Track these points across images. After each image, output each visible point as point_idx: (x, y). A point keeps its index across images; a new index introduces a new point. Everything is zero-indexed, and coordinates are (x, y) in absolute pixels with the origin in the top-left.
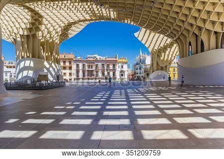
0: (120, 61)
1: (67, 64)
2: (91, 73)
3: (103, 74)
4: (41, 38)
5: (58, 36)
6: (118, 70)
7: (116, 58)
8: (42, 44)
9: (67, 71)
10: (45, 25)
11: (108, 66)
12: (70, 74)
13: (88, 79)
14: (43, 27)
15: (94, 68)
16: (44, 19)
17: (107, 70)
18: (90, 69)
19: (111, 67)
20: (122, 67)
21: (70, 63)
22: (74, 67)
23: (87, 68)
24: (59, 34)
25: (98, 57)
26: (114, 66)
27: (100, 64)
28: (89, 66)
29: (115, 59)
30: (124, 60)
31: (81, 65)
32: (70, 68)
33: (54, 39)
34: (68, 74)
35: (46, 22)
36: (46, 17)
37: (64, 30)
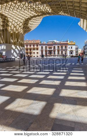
0: (70, 43)
1: (36, 47)
2: (50, 52)
3: (58, 53)
4: (10, 31)
5: (21, 28)
6: (69, 50)
7: (67, 42)
8: (12, 35)
9: (36, 51)
10: (11, 22)
11: (62, 47)
12: (37, 53)
13: (49, 56)
14: (10, 24)
15: (53, 49)
16: (9, 19)
17: (61, 50)
18: (50, 50)
19: (64, 48)
20: (72, 48)
21: (37, 46)
22: (40, 47)
23: (48, 49)
24: (22, 27)
25: (55, 41)
26: (66, 47)
27: (56, 47)
28: (49, 47)
29: (66, 42)
30: (73, 43)
31: (44, 47)
32: (37, 49)
33: (19, 31)
34: (36, 53)
35: (11, 20)
36: (9, 16)
37: (25, 24)
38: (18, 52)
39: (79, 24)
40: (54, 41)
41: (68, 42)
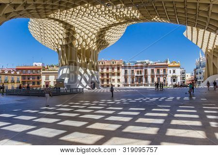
0: (172, 65)
1: (116, 70)
2: (140, 79)
3: (153, 80)
4: (77, 46)
5: (94, 43)
6: (170, 75)
7: (167, 62)
8: (79, 53)
9: (115, 78)
10: (79, 34)
11: (158, 71)
12: (119, 80)
13: (137, 85)
14: (78, 37)
15: (143, 74)
16: (76, 29)
17: (157, 75)
18: (139, 75)
19: (161, 72)
20: (174, 72)
21: (118, 69)
22: (122, 71)
23: (136, 74)
24: (95, 41)
25: (147, 61)
26: (164, 71)
27: (149, 70)
28: (138, 71)
29: (165, 64)
30: (176, 65)
31: (129, 71)
32: (119, 74)
33: (91, 46)
34: (116, 81)
35: (79, 31)
36: (76, 25)
37: (99, 36)
38: (88, 79)
39: (185, 34)
40: (145, 61)
41: (169, 63)
